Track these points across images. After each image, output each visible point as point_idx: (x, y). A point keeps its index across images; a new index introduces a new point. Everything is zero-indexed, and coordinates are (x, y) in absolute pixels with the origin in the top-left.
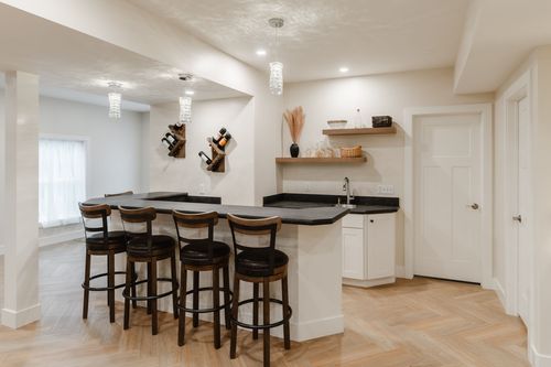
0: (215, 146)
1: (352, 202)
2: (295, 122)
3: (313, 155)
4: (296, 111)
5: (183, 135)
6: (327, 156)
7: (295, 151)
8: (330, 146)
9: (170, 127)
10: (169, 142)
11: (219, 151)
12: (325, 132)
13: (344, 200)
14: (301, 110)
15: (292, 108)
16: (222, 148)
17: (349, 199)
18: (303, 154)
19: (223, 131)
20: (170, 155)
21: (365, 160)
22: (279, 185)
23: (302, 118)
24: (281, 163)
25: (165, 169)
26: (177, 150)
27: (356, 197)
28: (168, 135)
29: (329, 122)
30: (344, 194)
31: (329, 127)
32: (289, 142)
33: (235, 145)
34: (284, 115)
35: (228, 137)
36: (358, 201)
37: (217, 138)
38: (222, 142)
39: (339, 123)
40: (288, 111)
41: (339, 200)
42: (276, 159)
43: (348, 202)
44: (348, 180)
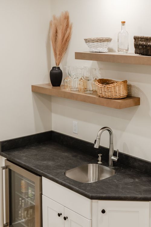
7: (56, 78)
17: (112, 158)
21: (138, 102)
29: (87, 41)
34: (51, 24)
39: (95, 44)
40: (54, 18)
41: (100, 159)
42: (32, 86)
43: (110, 163)
44: (109, 131)
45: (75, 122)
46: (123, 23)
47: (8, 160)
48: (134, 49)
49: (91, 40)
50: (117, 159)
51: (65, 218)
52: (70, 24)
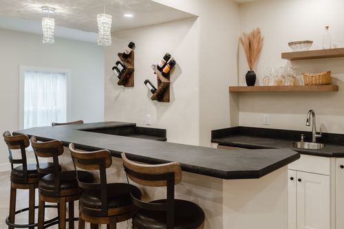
0: (160, 73)
1: (318, 140)
2: (252, 47)
3: (272, 84)
4: (253, 34)
5: (132, 63)
7: (251, 79)
8: (292, 72)
9: (119, 55)
10: (118, 70)
11: (164, 80)
12: (284, 56)
13: (308, 137)
14: (259, 32)
15: (249, 30)
16: (167, 75)
17: (315, 136)
18: (261, 82)
19: (167, 57)
20: (119, 84)
21: (336, 89)
22: (234, 116)
23: (260, 41)
24: (236, 93)
25: (117, 98)
26: (126, 78)
27: (323, 134)
28: (118, 63)
29: (290, 44)
30: (309, 129)
31: (290, 50)
32: (245, 69)
33: (180, 72)
34: (241, 40)
35: (173, 64)
36: (325, 139)
37: (161, 65)
38: (166, 69)
39: (302, 44)
40: (244, 34)
41: (302, 138)
42: (230, 87)
43: (314, 140)
44: (313, 113)
45: (266, 115)
46: (327, 27)
50: (321, 136)
51: (300, 180)
52: (261, 38)
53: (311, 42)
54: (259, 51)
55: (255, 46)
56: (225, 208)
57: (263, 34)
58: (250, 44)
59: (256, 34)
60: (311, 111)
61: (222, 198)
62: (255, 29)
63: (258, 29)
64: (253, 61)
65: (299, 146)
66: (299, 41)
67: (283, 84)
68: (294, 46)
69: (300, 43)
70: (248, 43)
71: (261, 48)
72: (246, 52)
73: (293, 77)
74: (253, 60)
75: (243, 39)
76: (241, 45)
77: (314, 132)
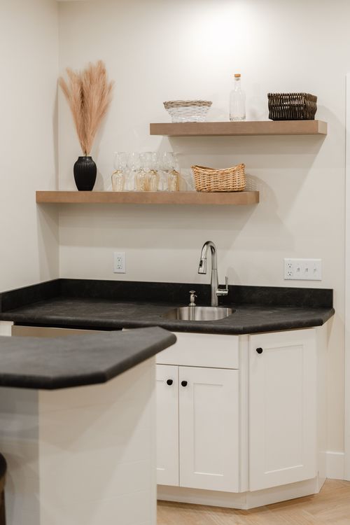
1: (223, 301)
3: (131, 186)
4: (89, 74)
6: (162, 187)
7: (85, 174)
8: (170, 163)
12: (156, 129)
13: (203, 294)
14: (103, 72)
15: (79, 65)
17: (216, 292)
18: (106, 182)
21: (254, 198)
22: (51, 259)
23: (105, 92)
24: (51, 205)
27: (234, 289)
29: (168, 105)
30: (204, 280)
31: (166, 118)
32: (73, 152)
34: (62, 84)
36: (238, 297)
39: (191, 108)
40: (69, 72)
41: (192, 297)
42: (38, 193)
43: (215, 300)
44: (212, 248)
45: (119, 253)
46: (238, 76)
47: (16, 324)
48: (268, 112)
49: (184, 103)
50: (227, 292)
51: (184, 384)
52: (108, 83)
53: (209, 104)
54: (103, 112)
55: (94, 100)
56: (43, 445)
57: (111, 76)
58: (82, 95)
59: (95, 75)
60: (207, 243)
61: (37, 429)
62: (95, 63)
63: (100, 63)
64: (89, 136)
65: (185, 318)
66: (186, 100)
67: (153, 188)
68: (174, 110)
69: (186, 104)
70: (78, 95)
71: (107, 106)
72: (75, 114)
73: (174, 172)
74: (90, 132)
75: (68, 81)
76: (62, 95)
77: (214, 286)
